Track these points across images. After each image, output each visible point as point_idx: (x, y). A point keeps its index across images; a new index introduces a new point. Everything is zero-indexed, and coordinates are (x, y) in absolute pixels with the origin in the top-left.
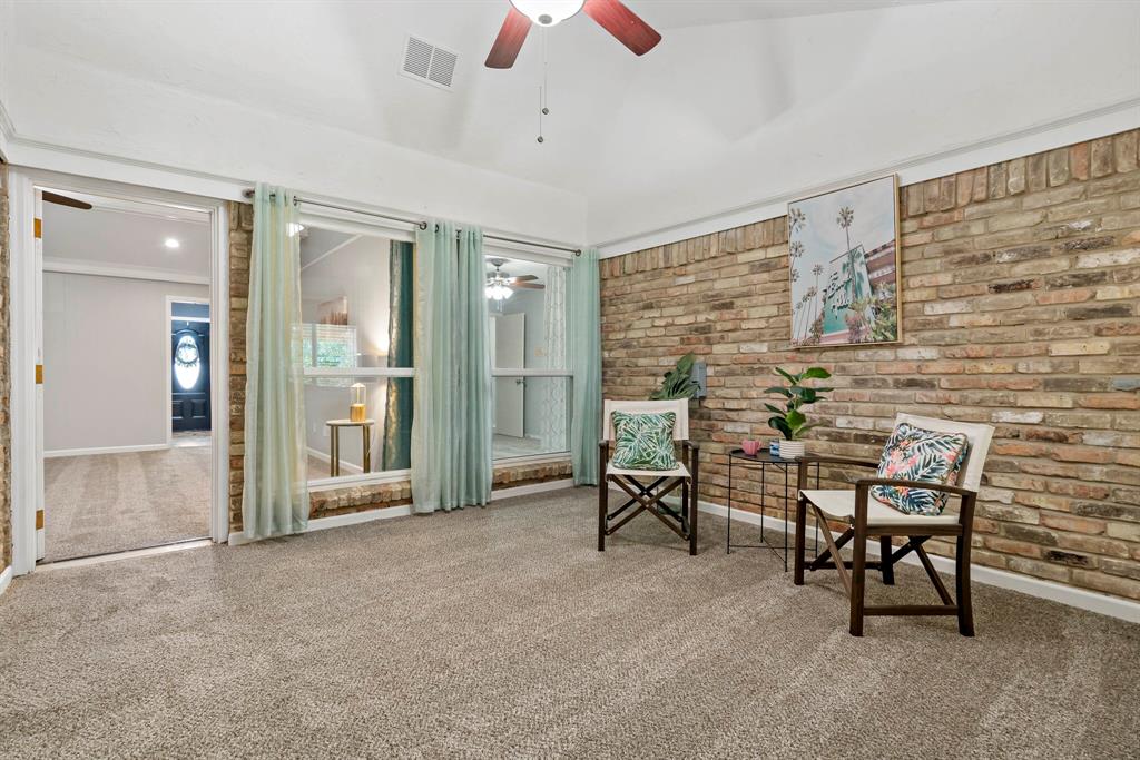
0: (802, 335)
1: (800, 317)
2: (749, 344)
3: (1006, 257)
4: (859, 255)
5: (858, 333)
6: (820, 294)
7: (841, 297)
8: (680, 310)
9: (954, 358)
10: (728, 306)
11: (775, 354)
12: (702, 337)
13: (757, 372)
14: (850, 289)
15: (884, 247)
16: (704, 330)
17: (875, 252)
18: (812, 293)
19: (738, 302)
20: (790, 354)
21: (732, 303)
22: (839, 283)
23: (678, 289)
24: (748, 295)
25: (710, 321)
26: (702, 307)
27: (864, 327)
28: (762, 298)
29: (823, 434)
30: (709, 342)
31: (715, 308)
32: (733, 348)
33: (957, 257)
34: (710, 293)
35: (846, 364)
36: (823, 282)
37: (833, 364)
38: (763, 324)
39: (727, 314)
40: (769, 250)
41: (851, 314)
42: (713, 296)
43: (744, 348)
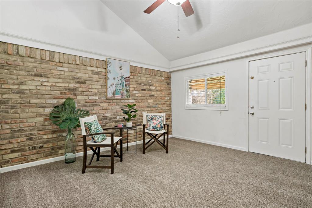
0: (110, 95)
1: (109, 90)
2: (92, 96)
3: (143, 85)
4: (123, 78)
5: (123, 96)
6: (115, 85)
7: (120, 87)
8: (60, 81)
9: (137, 102)
10: (84, 83)
11: (100, 100)
12: (72, 93)
13: (95, 105)
14: (121, 85)
15: (128, 77)
16: (74, 90)
17: (126, 78)
18: (113, 84)
19: (88, 82)
20: (105, 100)
21: (85, 82)
22: (119, 83)
23: (59, 72)
24: (91, 81)
25: (75, 87)
26: (72, 81)
27: (124, 95)
28: (96, 83)
29: (114, 121)
30: (75, 94)
31: (78, 83)
32: (86, 97)
33: (137, 83)
34: (76, 77)
35: (119, 103)
36: (116, 82)
37: (116, 103)
38: (96, 91)
39: (83, 86)
40: (98, 69)
41: (122, 91)
42: (77, 78)
43: (90, 98)
